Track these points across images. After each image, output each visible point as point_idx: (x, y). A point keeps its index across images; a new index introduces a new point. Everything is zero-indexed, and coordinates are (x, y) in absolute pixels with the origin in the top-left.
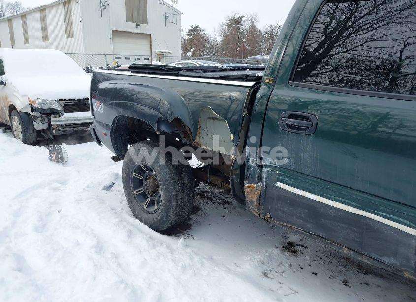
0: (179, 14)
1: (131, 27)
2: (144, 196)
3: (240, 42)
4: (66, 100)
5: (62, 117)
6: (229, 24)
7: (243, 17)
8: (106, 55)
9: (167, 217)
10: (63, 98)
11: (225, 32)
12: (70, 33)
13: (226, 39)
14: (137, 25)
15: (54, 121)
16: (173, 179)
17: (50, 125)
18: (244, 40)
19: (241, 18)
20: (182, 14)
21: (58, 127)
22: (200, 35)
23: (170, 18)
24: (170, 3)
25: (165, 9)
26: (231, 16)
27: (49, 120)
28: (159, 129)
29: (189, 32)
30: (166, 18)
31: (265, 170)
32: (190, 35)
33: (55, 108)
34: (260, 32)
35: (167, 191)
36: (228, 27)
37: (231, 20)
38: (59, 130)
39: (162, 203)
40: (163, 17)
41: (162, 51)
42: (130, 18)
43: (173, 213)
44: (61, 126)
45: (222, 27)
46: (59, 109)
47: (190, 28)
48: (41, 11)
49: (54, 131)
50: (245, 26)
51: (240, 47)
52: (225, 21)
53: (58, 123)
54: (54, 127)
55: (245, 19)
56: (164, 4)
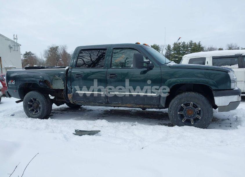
0: (19, 45)
2: (33, 110)
3: (58, 60)
6: (50, 51)
7: (58, 47)
9: (43, 113)
11: (48, 55)
13: (49, 59)
18: (60, 59)
19: (57, 47)
20: (21, 45)
22: (32, 57)
23: (13, 48)
24: (13, 40)
25: (9, 43)
26: (51, 46)
28: (39, 84)
29: (24, 55)
30: (11, 48)
31: (73, 89)
32: (25, 57)
34: (69, 54)
35: (43, 104)
36: (50, 52)
37: (51, 48)
39: (41, 109)
40: (8, 48)
41: (9, 66)
43: (45, 111)
45: (46, 52)
47: (25, 53)
50: (60, 51)
51: (58, 63)
52: (47, 49)
55: (59, 48)
56: (8, 40)
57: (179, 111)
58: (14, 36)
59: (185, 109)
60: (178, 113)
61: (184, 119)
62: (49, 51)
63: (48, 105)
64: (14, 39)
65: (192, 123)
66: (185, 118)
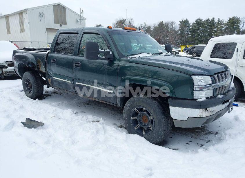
0: (84, 19)
1: (57, 26)
2: (29, 89)
4: (9, 62)
5: (7, 68)
8: (39, 42)
9: (34, 94)
10: (8, 61)
12: (22, 30)
14: (60, 25)
15: (4, 70)
16: (35, 81)
17: (3, 72)
19: (124, 20)
20: (86, 19)
21: (6, 73)
23: (79, 21)
24: (79, 14)
25: (76, 17)
27: (2, 70)
28: (28, 66)
30: (77, 21)
31: (51, 74)
33: (5, 65)
37: (118, 22)
38: (6, 74)
40: (75, 21)
42: (56, 21)
44: (7, 72)
46: (6, 65)
48: (6, 17)
49: (4, 74)
52: (115, 22)
53: (6, 71)
54: (4, 73)
55: (127, 21)
56: (76, 14)
57: (133, 116)
58: (80, 10)
59: (139, 114)
60: (131, 117)
61: (137, 127)
62: (117, 24)
63: (38, 86)
64: (81, 13)
65: (144, 134)
66: (139, 125)
